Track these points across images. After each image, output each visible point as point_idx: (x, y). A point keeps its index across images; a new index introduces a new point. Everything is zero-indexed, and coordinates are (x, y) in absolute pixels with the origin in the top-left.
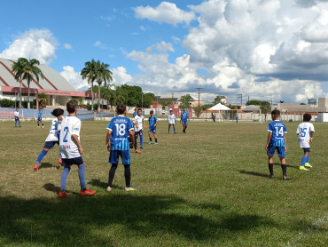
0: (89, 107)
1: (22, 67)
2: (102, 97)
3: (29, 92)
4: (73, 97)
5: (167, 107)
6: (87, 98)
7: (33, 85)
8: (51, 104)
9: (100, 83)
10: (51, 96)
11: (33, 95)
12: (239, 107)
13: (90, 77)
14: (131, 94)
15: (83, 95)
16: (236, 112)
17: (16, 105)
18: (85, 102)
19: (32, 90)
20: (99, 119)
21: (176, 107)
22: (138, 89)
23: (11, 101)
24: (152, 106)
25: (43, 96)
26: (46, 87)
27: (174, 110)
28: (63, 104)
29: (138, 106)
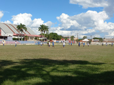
0: (41, 40)
1: (20, 27)
2: (45, 37)
3: (22, 35)
4: (36, 37)
5: (67, 40)
6: (40, 37)
7: (23, 33)
8: (29, 39)
9: (44, 32)
10: (29, 37)
12: (91, 40)
13: (41, 30)
14: (54, 36)
16: (91, 42)
17: (18, 39)
18: (40, 38)
20: (45, 44)
22: (56, 34)
23: (16, 38)
24: (61, 40)
25: (26, 36)
26: (27, 34)
27: (69, 41)
28: (32, 39)
29: (57, 40)
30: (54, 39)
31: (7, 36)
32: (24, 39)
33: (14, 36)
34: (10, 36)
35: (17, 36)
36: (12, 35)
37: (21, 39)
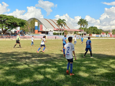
1: (60, 22)
2: (85, 31)
3: (62, 30)
4: (75, 31)
5: (108, 34)
7: (63, 28)
8: (68, 34)
9: (84, 26)
10: (68, 31)
11: (63, 31)
13: (81, 24)
14: (94, 30)
15: (78, 30)
17: (58, 34)
18: (79, 33)
19: (63, 29)
21: (111, 34)
22: (96, 28)
23: (56, 33)
24: (102, 34)
25: (66, 31)
26: (66, 28)
27: (110, 35)
28: (72, 34)
29: (97, 34)
30: (94, 33)
31: (48, 31)
32: (63, 33)
33: (54, 31)
34: (50, 31)
35: (57, 31)
36: (52, 30)
37: (60, 34)
